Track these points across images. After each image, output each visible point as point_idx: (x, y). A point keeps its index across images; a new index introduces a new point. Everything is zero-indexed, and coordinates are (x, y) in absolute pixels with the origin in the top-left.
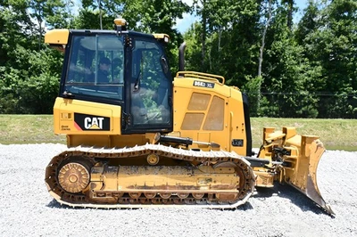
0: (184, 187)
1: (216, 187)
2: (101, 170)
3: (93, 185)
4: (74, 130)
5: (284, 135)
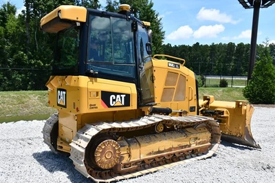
0: (182, 147)
1: (200, 144)
2: (125, 143)
3: (121, 158)
4: (101, 108)
5: (206, 101)
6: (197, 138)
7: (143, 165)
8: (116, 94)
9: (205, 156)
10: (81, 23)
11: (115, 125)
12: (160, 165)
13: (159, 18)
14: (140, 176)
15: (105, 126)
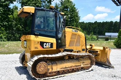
0: (77, 66)
1: (85, 65)
2: (50, 63)
3: (48, 70)
4: (40, 48)
5: (91, 47)
6: (84, 63)
7: (58, 73)
8: (46, 43)
9: (88, 70)
10: (32, 13)
11: (46, 56)
12: (66, 74)
13: (78, 11)
14: (57, 78)
15: (42, 56)
